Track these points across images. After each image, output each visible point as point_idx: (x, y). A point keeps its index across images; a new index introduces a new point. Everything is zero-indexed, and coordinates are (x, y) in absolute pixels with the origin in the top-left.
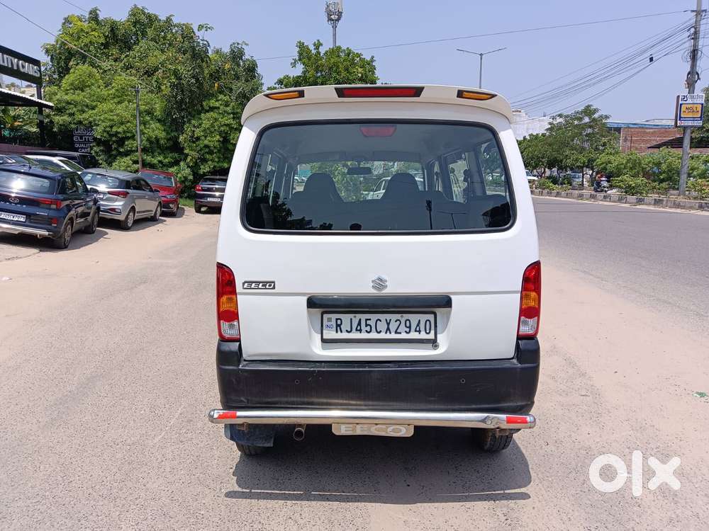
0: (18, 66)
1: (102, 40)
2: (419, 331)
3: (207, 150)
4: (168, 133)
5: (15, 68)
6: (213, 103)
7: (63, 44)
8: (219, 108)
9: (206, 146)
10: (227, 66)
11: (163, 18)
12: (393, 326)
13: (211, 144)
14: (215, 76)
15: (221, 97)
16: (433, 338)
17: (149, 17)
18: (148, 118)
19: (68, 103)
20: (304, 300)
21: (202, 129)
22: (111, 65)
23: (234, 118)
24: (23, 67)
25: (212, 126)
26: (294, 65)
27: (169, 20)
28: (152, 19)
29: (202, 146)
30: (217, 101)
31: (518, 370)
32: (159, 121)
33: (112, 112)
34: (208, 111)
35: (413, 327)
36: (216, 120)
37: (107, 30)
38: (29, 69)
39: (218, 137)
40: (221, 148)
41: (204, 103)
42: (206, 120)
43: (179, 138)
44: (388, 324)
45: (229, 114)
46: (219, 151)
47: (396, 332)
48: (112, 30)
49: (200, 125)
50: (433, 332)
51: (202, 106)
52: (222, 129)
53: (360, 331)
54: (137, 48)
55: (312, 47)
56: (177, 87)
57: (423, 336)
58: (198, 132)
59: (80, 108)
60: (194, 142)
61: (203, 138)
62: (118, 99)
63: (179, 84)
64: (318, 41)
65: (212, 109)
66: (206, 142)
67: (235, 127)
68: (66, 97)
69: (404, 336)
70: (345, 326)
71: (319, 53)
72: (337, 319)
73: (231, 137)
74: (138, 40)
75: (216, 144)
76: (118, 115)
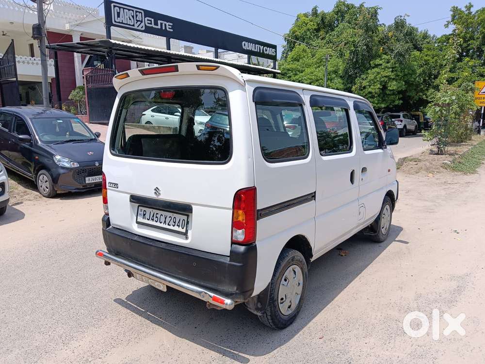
0: (263, 50)
1: (316, 27)
2: (179, 226)
3: (370, 95)
4: (346, 85)
5: (261, 52)
6: (378, 61)
7: (294, 33)
8: (381, 65)
9: (370, 93)
10: (390, 34)
11: (357, 5)
12: (168, 220)
13: (373, 91)
14: (382, 42)
15: (384, 56)
16: (185, 232)
17: (348, 6)
18: (334, 76)
19: (289, 70)
20: (128, 196)
21: (368, 80)
22: (318, 43)
23: (392, 71)
24: (266, 50)
25: (375, 78)
26: (447, 26)
27: (362, 5)
28: (349, 7)
29: (367, 92)
30: (381, 60)
31: (227, 265)
32: (341, 77)
33: (312, 73)
34: (373, 68)
35: (176, 223)
36: (378, 73)
37: (319, 20)
38: (270, 51)
39: (379, 86)
40: (380, 93)
41: (371, 62)
42: (372, 74)
43: (352, 87)
44: (166, 218)
45: (389, 68)
46: (379, 96)
47: (168, 225)
48: (322, 19)
49: (367, 78)
50: (185, 228)
51: (370, 64)
52: (383, 79)
53: (153, 220)
54: (336, 29)
55: (464, 9)
56: (354, 53)
57: (180, 229)
58: (365, 83)
59: (294, 72)
60: (362, 90)
61: (368, 87)
62: (318, 65)
63: (355, 50)
64: (470, 3)
65: (377, 66)
66: (370, 90)
67: (393, 77)
68: (288, 67)
69: (171, 227)
70: (147, 216)
71: (470, 13)
72: (144, 211)
73: (389, 85)
74: (339, 23)
75: (377, 90)
76: (315, 76)
